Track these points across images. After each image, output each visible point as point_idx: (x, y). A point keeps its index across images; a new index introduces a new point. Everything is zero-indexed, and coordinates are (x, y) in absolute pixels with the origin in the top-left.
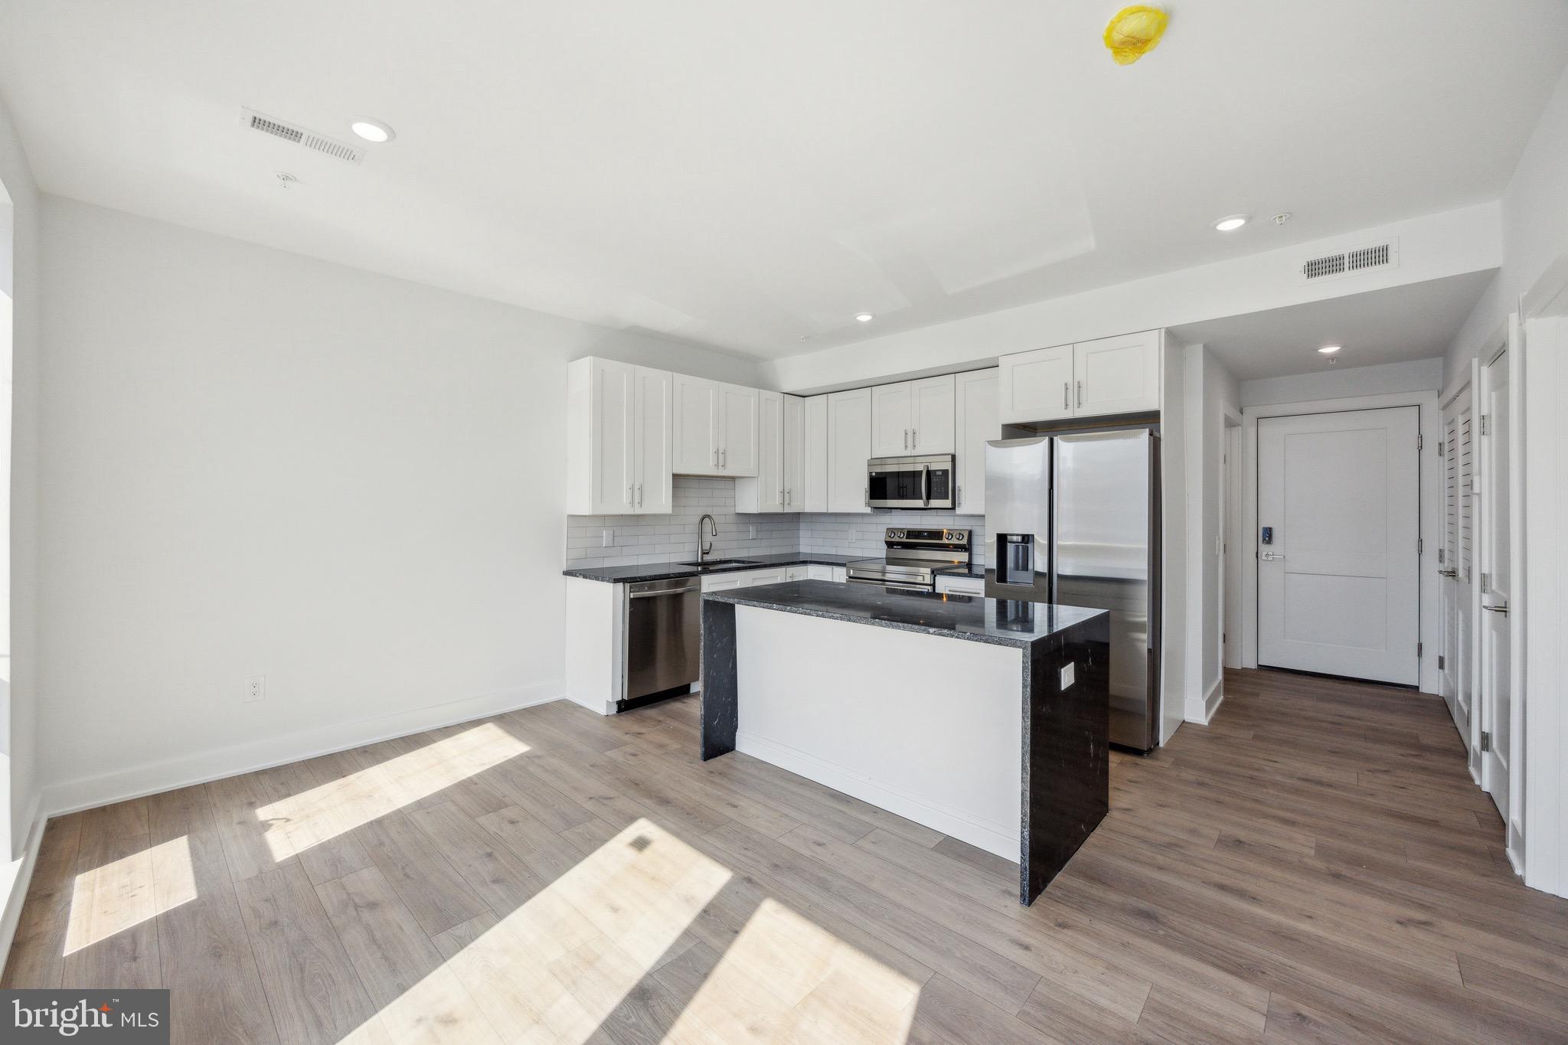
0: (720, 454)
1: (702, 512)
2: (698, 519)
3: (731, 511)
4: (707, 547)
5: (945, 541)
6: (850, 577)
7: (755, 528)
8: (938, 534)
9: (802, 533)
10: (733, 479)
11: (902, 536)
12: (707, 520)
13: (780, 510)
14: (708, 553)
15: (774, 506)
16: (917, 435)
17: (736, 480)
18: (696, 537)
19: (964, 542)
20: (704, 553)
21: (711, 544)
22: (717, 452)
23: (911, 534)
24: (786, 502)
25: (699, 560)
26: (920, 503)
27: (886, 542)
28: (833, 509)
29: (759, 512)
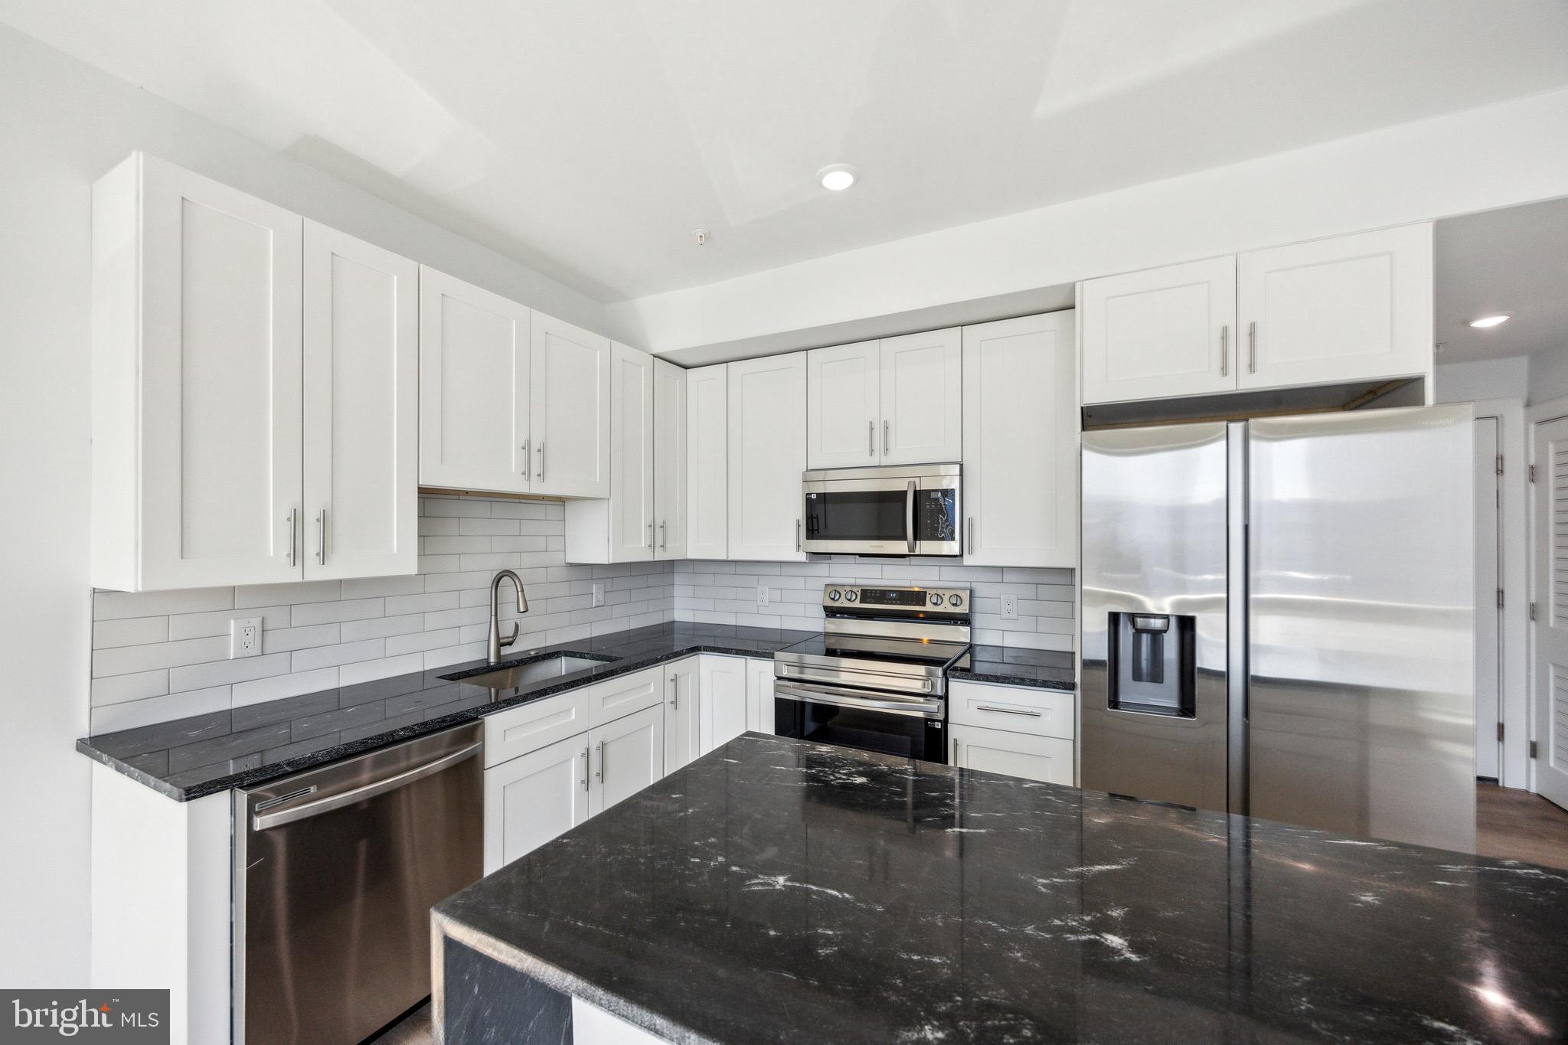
0: (534, 452)
1: (498, 564)
2: (488, 579)
3: (558, 559)
4: (507, 631)
5: (929, 607)
6: (779, 678)
7: (602, 586)
8: (919, 597)
9: (678, 591)
10: (561, 501)
11: (854, 598)
12: (506, 580)
13: (646, 556)
14: (510, 644)
15: (638, 551)
16: (891, 431)
17: (568, 505)
18: (485, 613)
19: (963, 609)
20: (500, 645)
21: (517, 626)
22: (527, 447)
23: (867, 594)
24: (659, 541)
25: (492, 660)
26: (901, 547)
27: (826, 608)
28: (739, 552)
29: (611, 562)
